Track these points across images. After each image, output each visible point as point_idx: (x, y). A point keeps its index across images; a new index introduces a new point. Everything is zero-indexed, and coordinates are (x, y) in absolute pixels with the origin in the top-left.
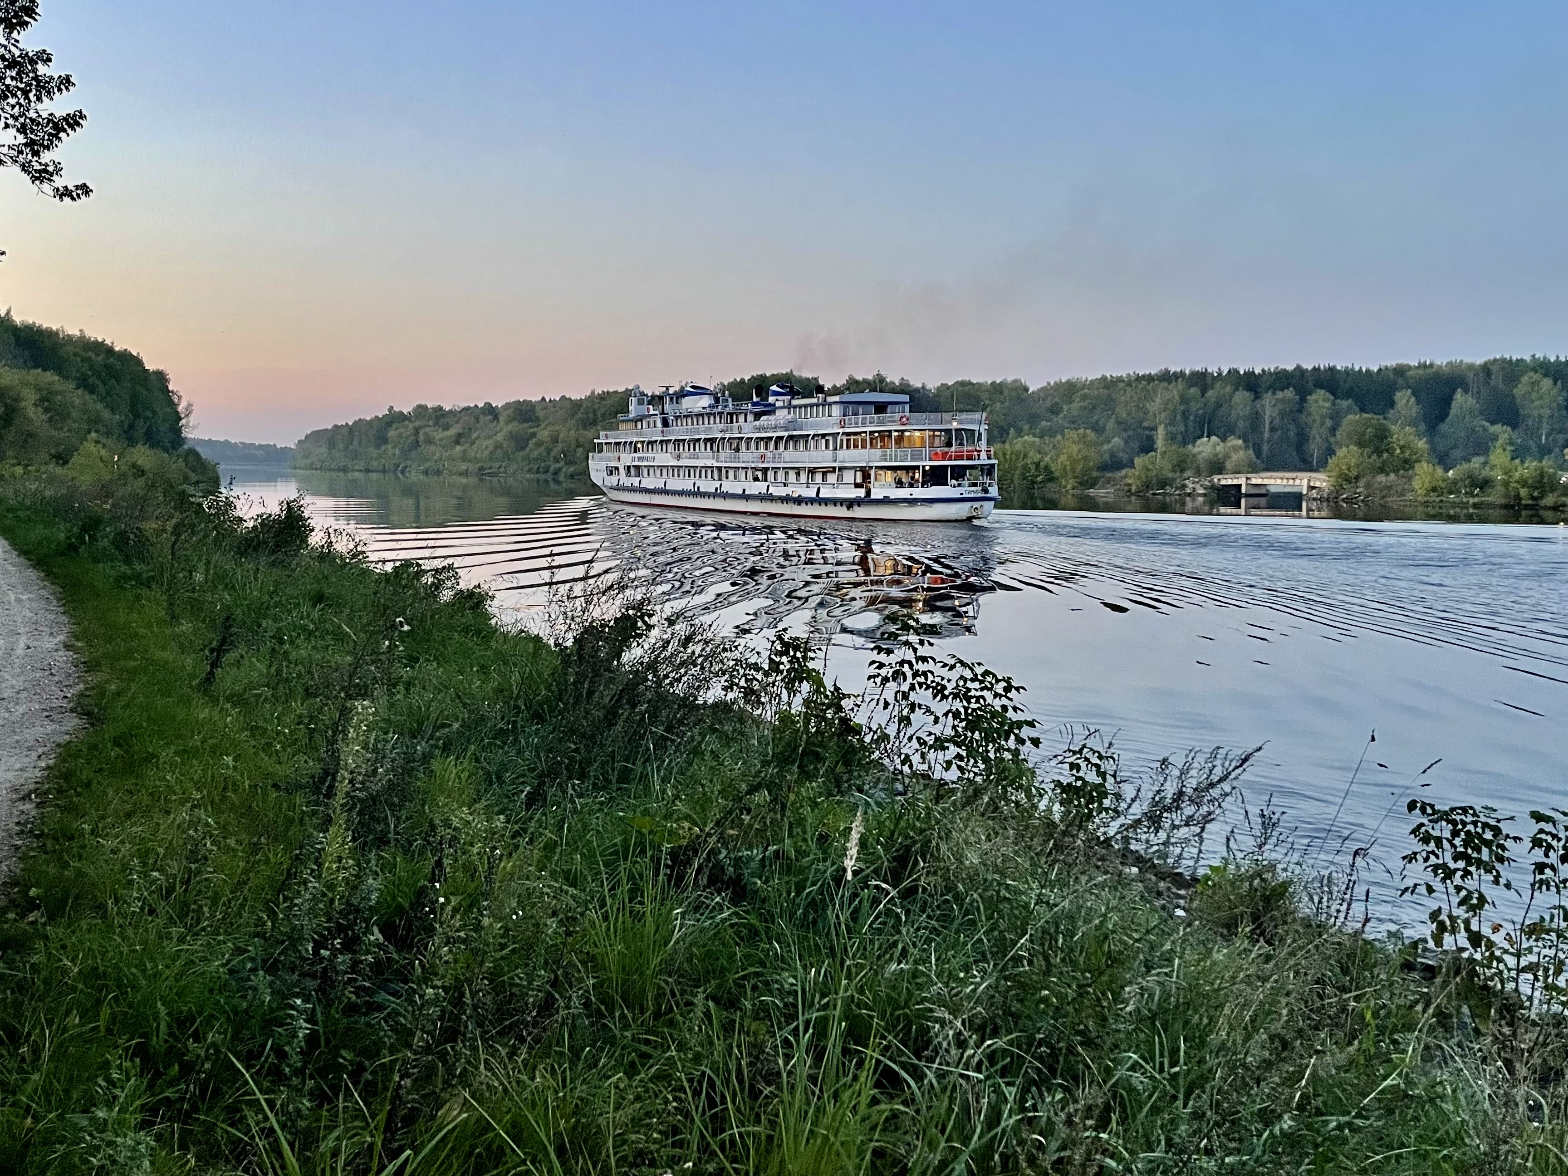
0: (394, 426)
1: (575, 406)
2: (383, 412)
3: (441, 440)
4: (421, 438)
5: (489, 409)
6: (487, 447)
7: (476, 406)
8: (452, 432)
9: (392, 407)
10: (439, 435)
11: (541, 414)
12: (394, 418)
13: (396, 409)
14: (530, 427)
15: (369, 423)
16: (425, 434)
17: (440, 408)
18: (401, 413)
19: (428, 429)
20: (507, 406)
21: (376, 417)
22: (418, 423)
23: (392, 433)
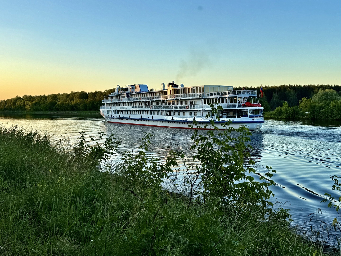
0: (18, 100)
1: (68, 95)
2: (14, 97)
3: (31, 104)
4: (25, 103)
5: (45, 97)
6: (44, 106)
7: (41, 95)
8: (34, 102)
9: (17, 96)
10: (30, 103)
11: (58, 97)
12: (18, 99)
13: (19, 96)
14: (56, 101)
15: (11, 100)
16: (27, 102)
17: (31, 96)
18: (20, 97)
19: (27, 101)
20: (49, 95)
21: (13, 98)
22: (24, 100)
23: (18, 103)
